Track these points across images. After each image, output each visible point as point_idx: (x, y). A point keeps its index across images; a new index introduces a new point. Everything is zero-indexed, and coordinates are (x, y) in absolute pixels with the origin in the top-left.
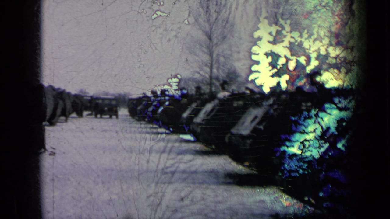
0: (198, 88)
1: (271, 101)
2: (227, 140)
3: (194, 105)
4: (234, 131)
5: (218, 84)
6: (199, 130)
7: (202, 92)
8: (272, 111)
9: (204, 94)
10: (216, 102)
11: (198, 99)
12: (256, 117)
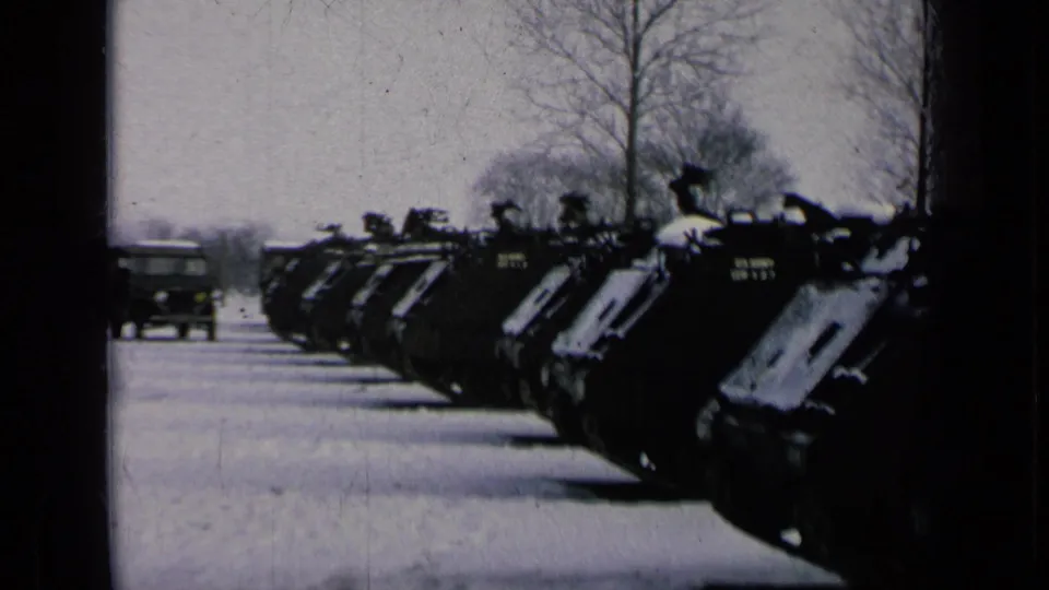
0: (575, 204)
1: (897, 257)
2: (702, 431)
3: (555, 279)
4: (732, 390)
5: (661, 181)
6: (580, 388)
7: (593, 217)
8: (904, 298)
9: (602, 227)
10: (655, 260)
11: (575, 250)
12: (831, 331)
